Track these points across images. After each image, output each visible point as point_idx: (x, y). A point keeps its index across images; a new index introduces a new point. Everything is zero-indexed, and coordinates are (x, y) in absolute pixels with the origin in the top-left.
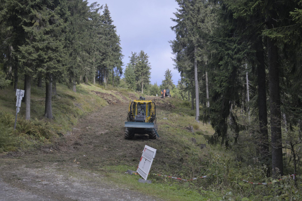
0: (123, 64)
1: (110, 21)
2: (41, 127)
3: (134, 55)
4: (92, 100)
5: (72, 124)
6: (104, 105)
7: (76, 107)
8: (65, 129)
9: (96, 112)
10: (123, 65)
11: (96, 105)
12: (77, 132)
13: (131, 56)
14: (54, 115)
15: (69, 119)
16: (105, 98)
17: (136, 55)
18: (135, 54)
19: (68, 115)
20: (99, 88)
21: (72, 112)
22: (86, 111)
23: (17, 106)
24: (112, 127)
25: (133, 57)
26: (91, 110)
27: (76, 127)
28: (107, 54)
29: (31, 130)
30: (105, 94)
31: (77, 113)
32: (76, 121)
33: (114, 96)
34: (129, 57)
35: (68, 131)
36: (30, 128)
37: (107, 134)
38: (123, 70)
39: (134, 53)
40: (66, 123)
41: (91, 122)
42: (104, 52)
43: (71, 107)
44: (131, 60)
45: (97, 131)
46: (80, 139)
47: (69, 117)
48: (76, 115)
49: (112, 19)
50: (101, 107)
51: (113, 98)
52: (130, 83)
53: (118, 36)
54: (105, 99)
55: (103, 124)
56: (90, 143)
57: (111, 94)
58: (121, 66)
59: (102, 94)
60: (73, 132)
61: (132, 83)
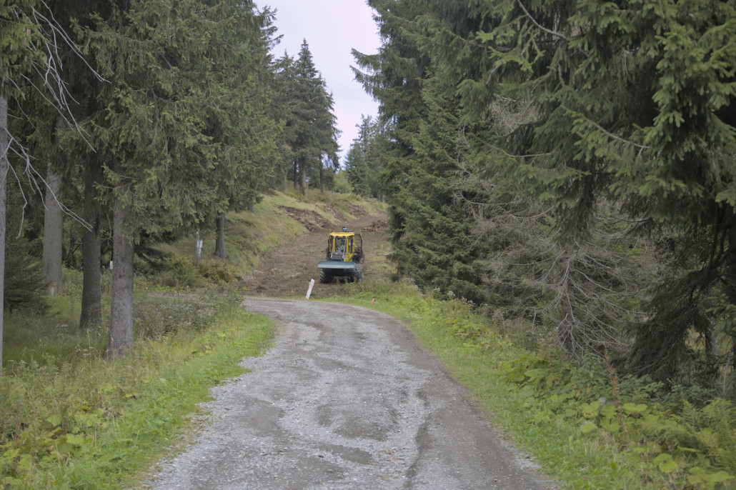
0: (339, 149)
1: (313, 72)
2: (219, 269)
3: (366, 122)
4: (280, 225)
5: (252, 265)
6: (299, 233)
7: (255, 239)
8: (244, 272)
9: (286, 245)
10: (339, 151)
11: (286, 234)
12: (259, 274)
13: (361, 123)
14: (228, 254)
15: (248, 258)
16: (303, 220)
17: (371, 121)
18: (369, 118)
19: (245, 252)
20: (293, 199)
21: (250, 248)
22: (271, 245)
23: (198, 246)
24: (306, 268)
25: (365, 125)
26: (279, 243)
27: (258, 269)
28: (308, 134)
29: (208, 272)
30: (303, 211)
31: (258, 249)
32: (256, 260)
33: (318, 215)
34: (357, 125)
35: (247, 274)
36: (208, 270)
37: (298, 277)
38: (339, 160)
39: (366, 117)
40: (244, 263)
41: (278, 261)
42: (302, 131)
43: (248, 241)
44: (361, 132)
45: (286, 274)
46: (264, 283)
47: (246, 256)
48: (256, 251)
49: (316, 67)
50: (295, 237)
51: (316, 219)
52: (358, 181)
53: (330, 94)
54: (303, 223)
55: (295, 265)
56: (277, 288)
57: (313, 212)
58: (336, 153)
59: (299, 211)
60: (253, 275)
61: (362, 181)
